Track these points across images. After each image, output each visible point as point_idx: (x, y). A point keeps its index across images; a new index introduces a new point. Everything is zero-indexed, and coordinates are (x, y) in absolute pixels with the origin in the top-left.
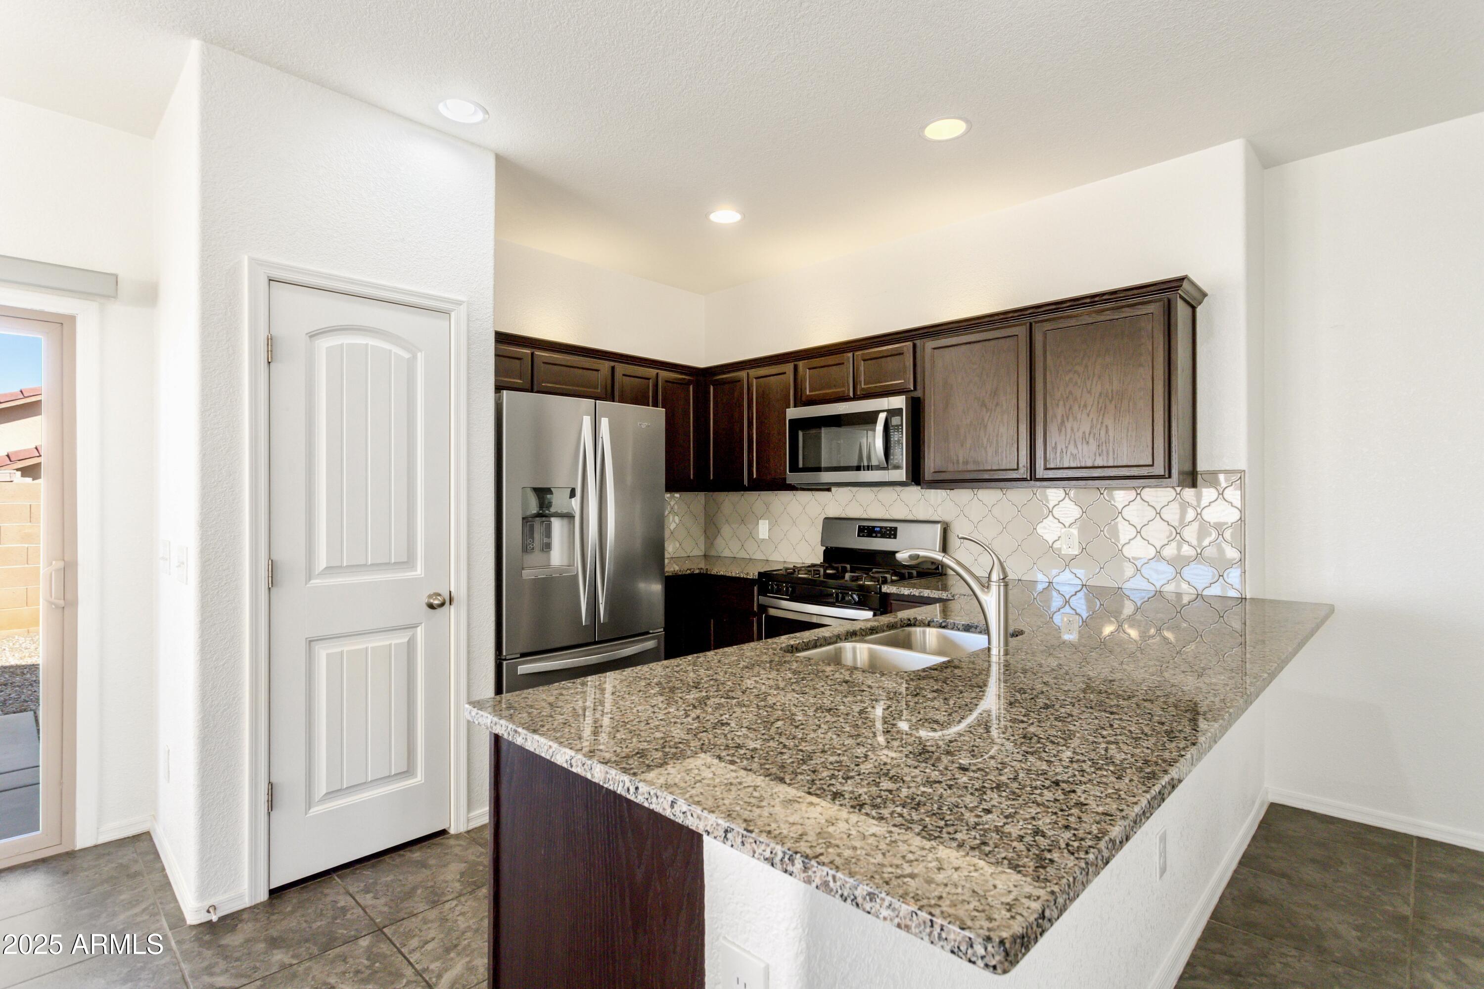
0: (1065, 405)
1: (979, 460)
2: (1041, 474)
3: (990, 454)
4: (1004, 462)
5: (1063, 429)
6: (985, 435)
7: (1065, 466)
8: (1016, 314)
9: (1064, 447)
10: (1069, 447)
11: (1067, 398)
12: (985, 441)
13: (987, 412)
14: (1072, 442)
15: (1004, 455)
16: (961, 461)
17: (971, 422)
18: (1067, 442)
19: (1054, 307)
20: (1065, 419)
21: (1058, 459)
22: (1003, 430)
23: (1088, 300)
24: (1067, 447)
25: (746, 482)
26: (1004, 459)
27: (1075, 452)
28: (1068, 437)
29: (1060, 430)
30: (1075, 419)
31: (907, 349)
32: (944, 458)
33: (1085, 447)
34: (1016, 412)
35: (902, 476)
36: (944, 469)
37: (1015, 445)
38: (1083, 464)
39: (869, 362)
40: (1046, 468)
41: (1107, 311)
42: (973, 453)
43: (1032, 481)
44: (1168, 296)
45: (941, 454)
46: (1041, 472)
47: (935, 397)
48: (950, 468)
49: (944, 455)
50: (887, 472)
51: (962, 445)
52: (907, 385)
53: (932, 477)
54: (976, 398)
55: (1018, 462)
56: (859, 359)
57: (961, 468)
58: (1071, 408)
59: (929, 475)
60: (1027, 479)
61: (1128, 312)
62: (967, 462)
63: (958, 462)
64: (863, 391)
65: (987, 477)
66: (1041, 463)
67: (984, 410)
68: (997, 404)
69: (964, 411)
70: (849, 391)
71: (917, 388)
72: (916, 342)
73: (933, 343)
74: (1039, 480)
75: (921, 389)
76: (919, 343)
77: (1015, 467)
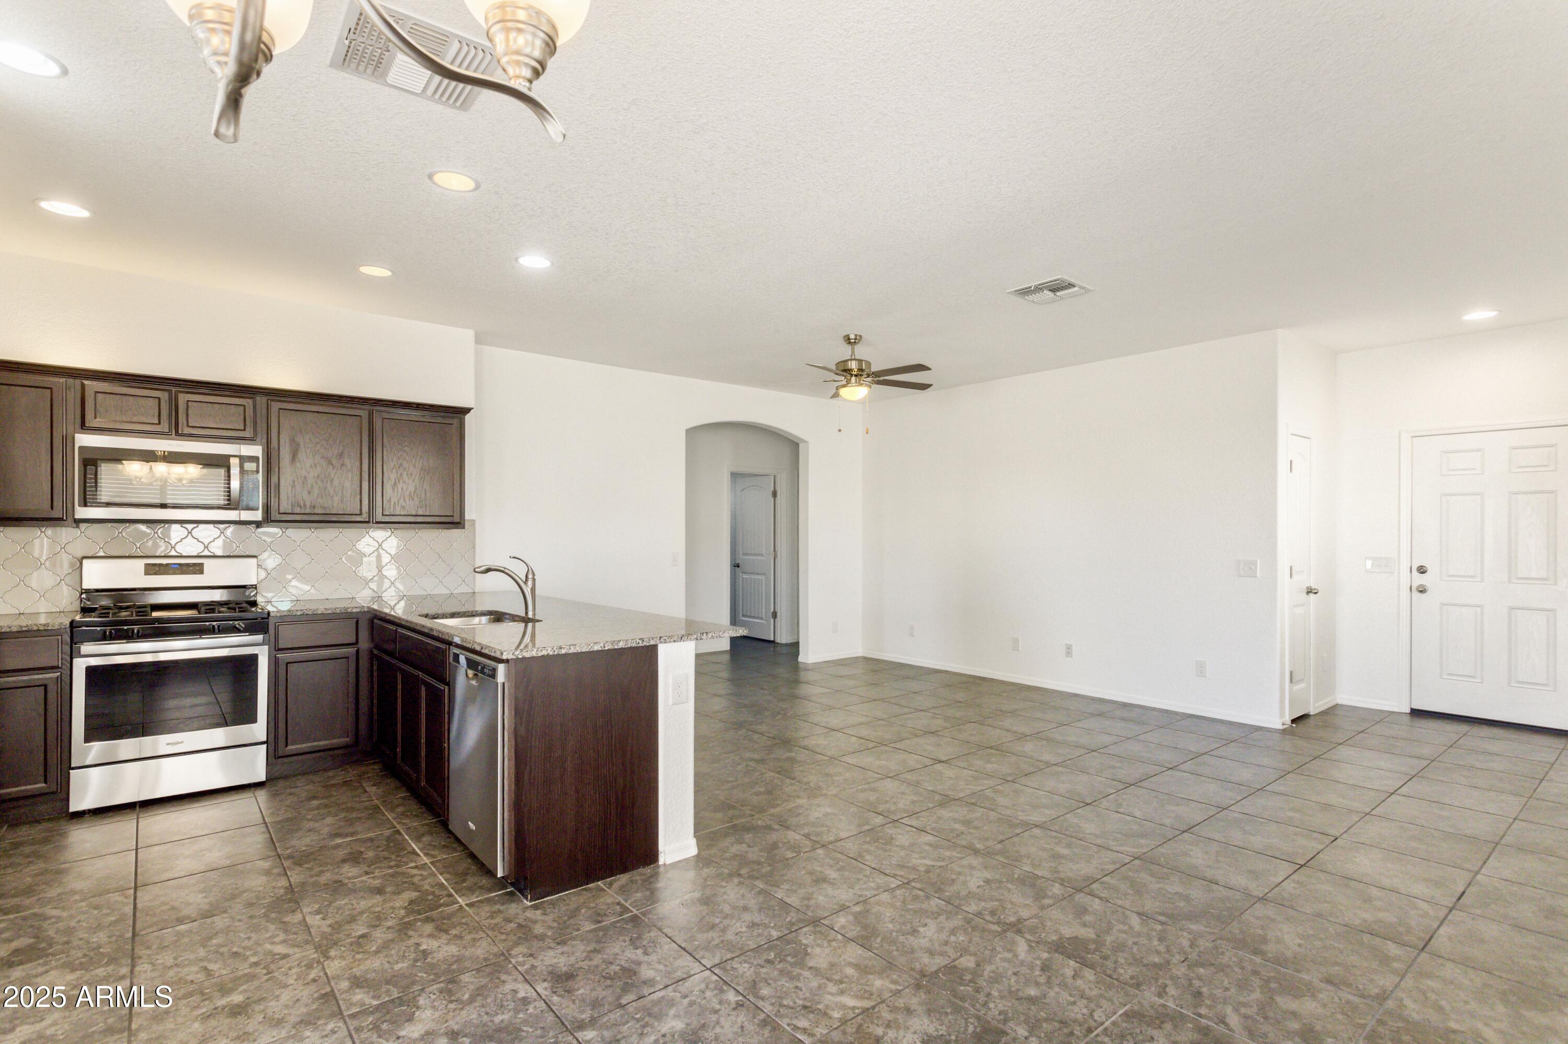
0: (397, 471)
1: (326, 505)
3: (335, 501)
4: (348, 509)
5: (396, 487)
6: (332, 486)
7: (395, 513)
8: (361, 401)
9: (396, 501)
10: (400, 501)
11: (399, 467)
12: (331, 491)
13: (333, 468)
14: (402, 498)
15: (348, 503)
16: (308, 506)
17: (319, 475)
18: (398, 497)
19: (391, 404)
20: (397, 482)
21: (392, 509)
23: (414, 406)
24: (398, 501)
26: (349, 506)
27: (404, 504)
28: (399, 493)
29: (393, 488)
30: (404, 482)
31: (248, 402)
32: (290, 502)
33: (411, 502)
34: (359, 472)
35: (258, 516)
36: (290, 512)
37: (358, 497)
38: (410, 513)
39: (195, 404)
40: (383, 515)
41: (427, 416)
42: (319, 500)
43: (371, 524)
44: (461, 416)
45: (288, 499)
46: (379, 518)
47: (281, 449)
48: (297, 510)
49: (290, 500)
50: (238, 512)
51: (309, 493)
52: (247, 434)
53: (279, 517)
54: (323, 457)
55: (361, 510)
56: (183, 398)
57: (308, 511)
58: (401, 475)
59: (275, 515)
60: (368, 522)
61: (439, 420)
62: (314, 507)
63: (305, 505)
64: (187, 431)
65: (334, 519)
66: (379, 510)
67: (331, 467)
68: (343, 465)
69: (311, 466)
70: (164, 427)
71: (258, 439)
72: (258, 398)
73: (279, 403)
74: (377, 523)
75: (265, 441)
76: (261, 400)
77: (358, 513)
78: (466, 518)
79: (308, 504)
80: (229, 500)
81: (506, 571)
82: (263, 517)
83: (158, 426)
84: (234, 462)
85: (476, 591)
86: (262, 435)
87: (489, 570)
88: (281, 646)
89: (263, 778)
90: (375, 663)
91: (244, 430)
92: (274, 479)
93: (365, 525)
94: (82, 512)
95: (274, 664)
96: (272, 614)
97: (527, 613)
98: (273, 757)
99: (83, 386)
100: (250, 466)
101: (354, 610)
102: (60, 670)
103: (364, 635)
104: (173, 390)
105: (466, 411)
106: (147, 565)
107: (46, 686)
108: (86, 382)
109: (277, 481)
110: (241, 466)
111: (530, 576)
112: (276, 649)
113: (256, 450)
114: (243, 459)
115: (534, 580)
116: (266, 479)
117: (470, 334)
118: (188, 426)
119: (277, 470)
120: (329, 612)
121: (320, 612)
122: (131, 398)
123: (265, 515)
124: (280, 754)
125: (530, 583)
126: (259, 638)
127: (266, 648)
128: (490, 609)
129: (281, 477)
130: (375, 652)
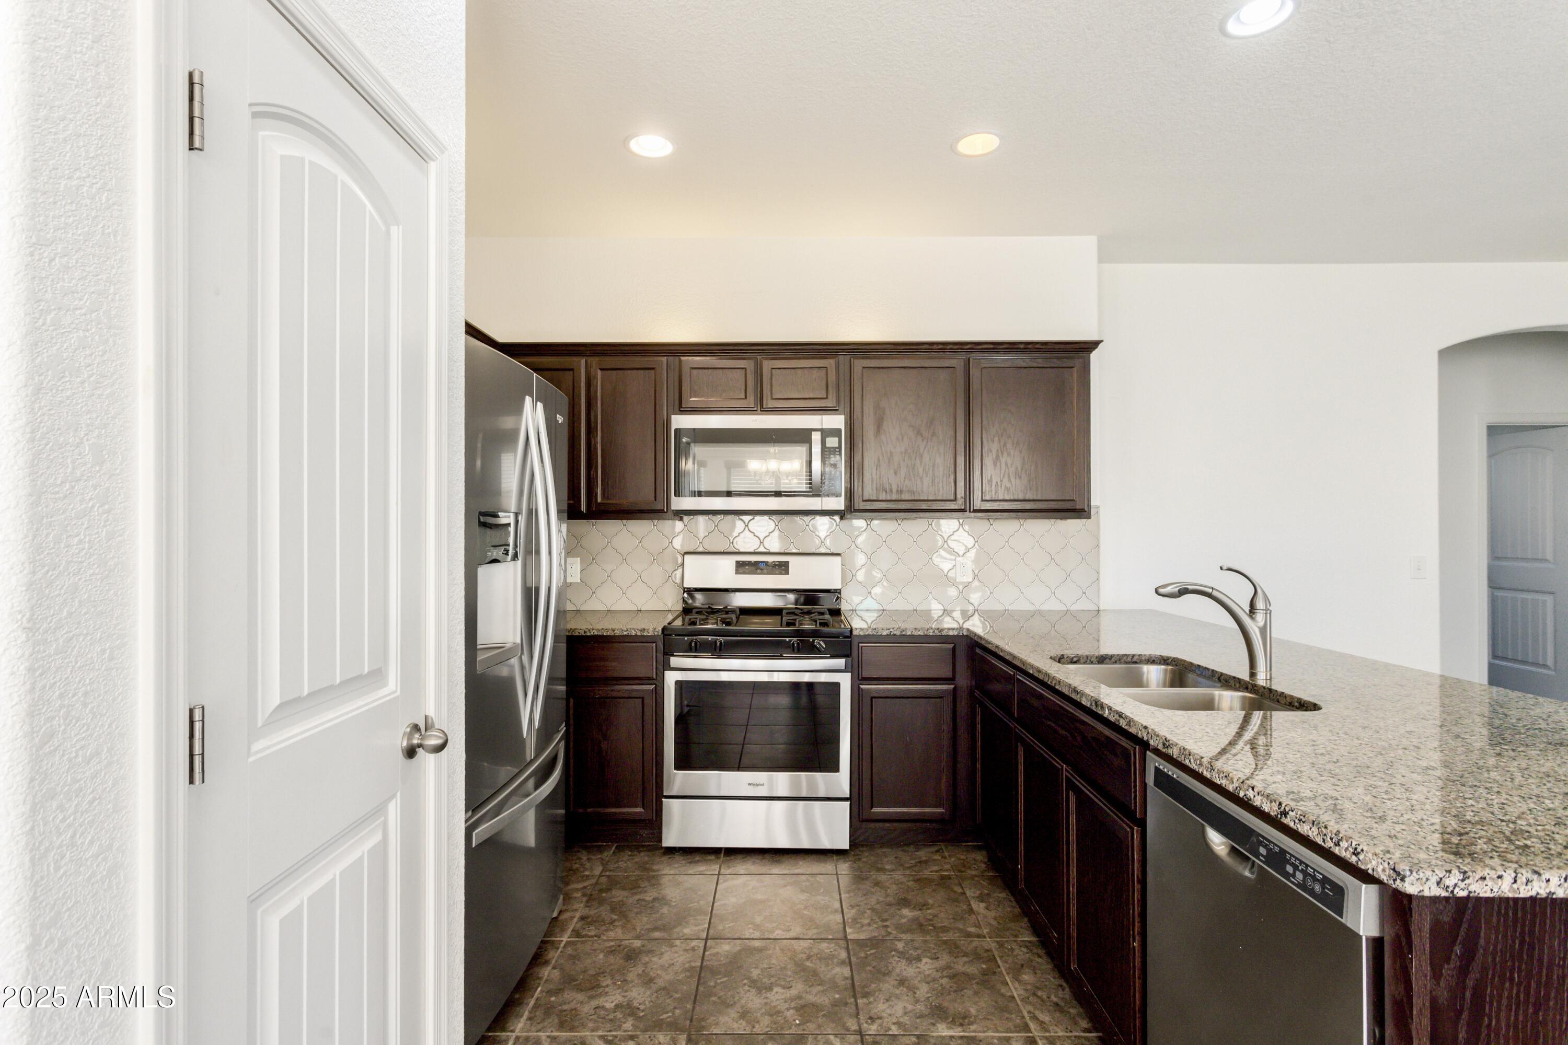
0: (999, 439)
1: (915, 489)
2: (979, 505)
3: (926, 484)
4: (941, 493)
5: (998, 464)
6: (921, 464)
7: (1000, 498)
8: (955, 347)
9: (999, 481)
10: (1004, 480)
11: (1002, 434)
12: (921, 470)
13: (923, 441)
14: (1006, 477)
15: (941, 485)
16: (894, 490)
17: (906, 450)
18: (1002, 475)
19: (992, 346)
20: (1000, 455)
21: (994, 492)
22: (939, 461)
23: (1022, 346)
24: (1001, 481)
25: (583, 508)
26: (941, 489)
27: (1008, 485)
28: (1003, 471)
29: (995, 464)
30: (1009, 455)
31: (829, 363)
32: (875, 485)
33: (1018, 481)
34: (953, 443)
35: (838, 503)
36: (875, 498)
37: (952, 477)
38: (1016, 498)
39: (778, 371)
40: (982, 500)
41: (1039, 360)
42: (907, 482)
43: (968, 513)
44: (1085, 354)
45: (872, 481)
46: (978, 504)
47: (865, 419)
48: (883, 496)
49: (875, 483)
50: (820, 499)
51: (896, 473)
52: (829, 403)
53: (863, 506)
54: (911, 426)
55: (955, 494)
56: (767, 365)
57: (894, 497)
58: (1005, 445)
59: (859, 504)
60: (963, 511)
61: (1056, 363)
62: (901, 492)
63: (891, 490)
64: (771, 404)
65: (924, 507)
66: (977, 494)
67: (920, 439)
68: (934, 434)
69: (897, 439)
70: (751, 402)
71: (841, 409)
72: (841, 358)
73: (862, 361)
74: (975, 511)
75: (847, 410)
76: (843, 359)
77: (952, 498)
78: (1092, 504)
79: (894, 488)
80: (810, 484)
81: (1215, 593)
82: (846, 506)
83: (745, 401)
84: (816, 437)
85: (1101, 608)
86: (844, 405)
87: (1183, 592)
88: (865, 675)
89: (846, 845)
90: (978, 710)
91: (827, 398)
92: (857, 458)
93: (960, 514)
94: (679, 503)
95: (857, 695)
96: (855, 633)
97: (1253, 675)
98: (858, 820)
99: (680, 361)
100: (832, 442)
101: (951, 633)
102: (655, 682)
103: (962, 664)
104: (759, 357)
105: (1093, 345)
106: (737, 562)
107: (643, 698)
108: (683, 358)
109: (861, 460)
110: (823, 442)
111: (1260, 604)
112: (859, 679)
113: (837, 421)
114: (826, 433)
115: (1267, 611)
116: (849, 459)
117: (1091, 241)
118: (772, 399)
119: (860, 445)
120: (921, 633)
121: (909, 633)
122: (720, 371)
123: (848, 503)
124: (865, 816)
125: (1260, 617)
126: (840, 662)
127: (848, 676)
128: (1165, 653)
129: (865, 454)
130: (977, 693)
